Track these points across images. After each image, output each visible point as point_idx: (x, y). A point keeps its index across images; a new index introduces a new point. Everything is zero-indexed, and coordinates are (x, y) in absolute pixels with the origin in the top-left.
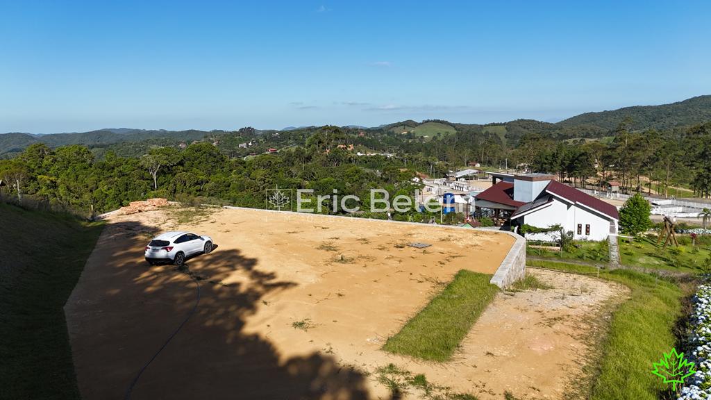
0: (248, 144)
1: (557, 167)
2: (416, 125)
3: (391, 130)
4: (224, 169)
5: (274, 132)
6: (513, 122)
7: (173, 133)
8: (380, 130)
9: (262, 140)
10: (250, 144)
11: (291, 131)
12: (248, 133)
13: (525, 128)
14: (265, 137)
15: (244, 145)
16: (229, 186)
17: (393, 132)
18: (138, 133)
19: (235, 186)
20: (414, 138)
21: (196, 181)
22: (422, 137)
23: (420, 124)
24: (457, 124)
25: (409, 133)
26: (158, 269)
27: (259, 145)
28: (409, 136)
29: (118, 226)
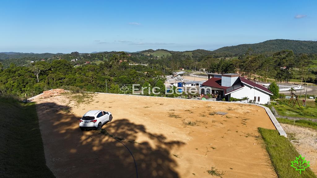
0: (75, 60)
1: (220, 70)
2: (154, 51)
3: (143, 54)
4: (72, 72)
5: (88, 54)
6: (195, 50)
7: (38, 55)
8: (137, 54)
9: (83, 58)
10: (77, 60)
11: (96, 54)
12: (75, 54)
13: (200, 53)
14: (84, 57)
15: (74, 60)
16: (76, 80)
17: (144, 54)
18: (19, 54)
19: (79, 80)
20: (153, 57)
21: (59, 78)
22: (157, 57)
23: (155, 51)
24: (171, 51)
25: (151, 55)
26: (89, 133)
27: (81, 60)
28: (151, 56)
29: (44, 105)
